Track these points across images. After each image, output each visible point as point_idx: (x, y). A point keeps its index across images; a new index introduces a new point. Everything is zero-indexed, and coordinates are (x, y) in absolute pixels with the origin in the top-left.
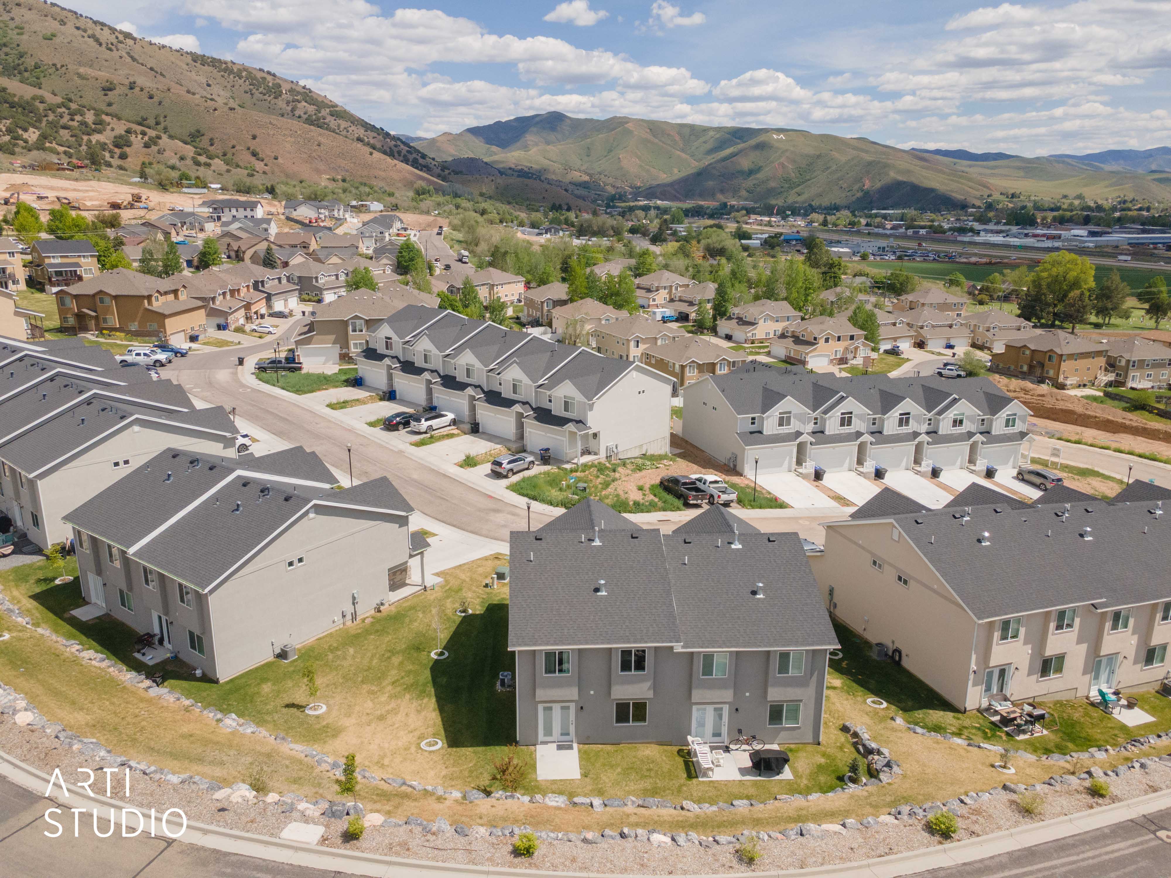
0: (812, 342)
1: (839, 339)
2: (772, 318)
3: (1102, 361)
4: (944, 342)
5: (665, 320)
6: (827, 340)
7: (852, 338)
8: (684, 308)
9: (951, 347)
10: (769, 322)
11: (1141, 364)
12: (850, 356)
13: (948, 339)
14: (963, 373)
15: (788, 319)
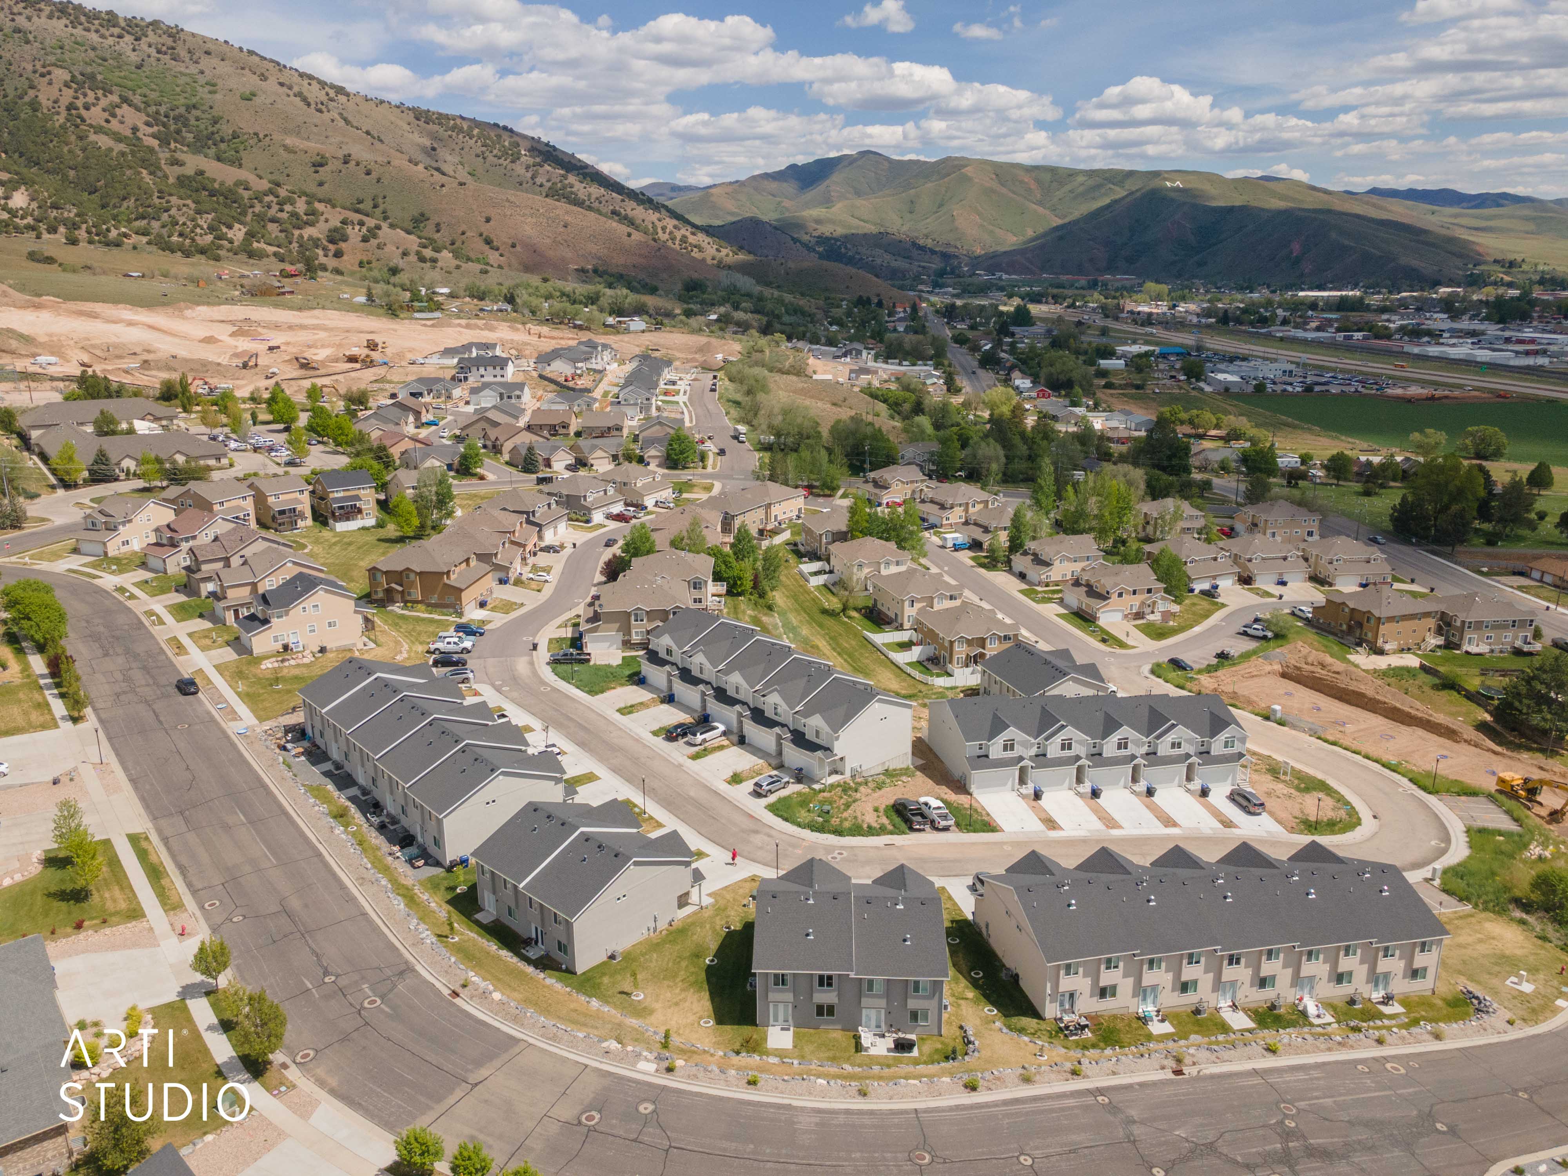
0: (1103, 597)
1: (1134, 592)
2: (1069, 559)
3: (1432, 623)
4: (1275, 578)
5: (957, 548)
6: (1120, 595)
7: (1149, 591)
8: (978, 534)
9: (1283, 583)
10: (1066, 564)
11: (1479, 625)
12: (1147, 610)
13: (1281, 574)
14: (1270, 634)
15: (1088, 558)
